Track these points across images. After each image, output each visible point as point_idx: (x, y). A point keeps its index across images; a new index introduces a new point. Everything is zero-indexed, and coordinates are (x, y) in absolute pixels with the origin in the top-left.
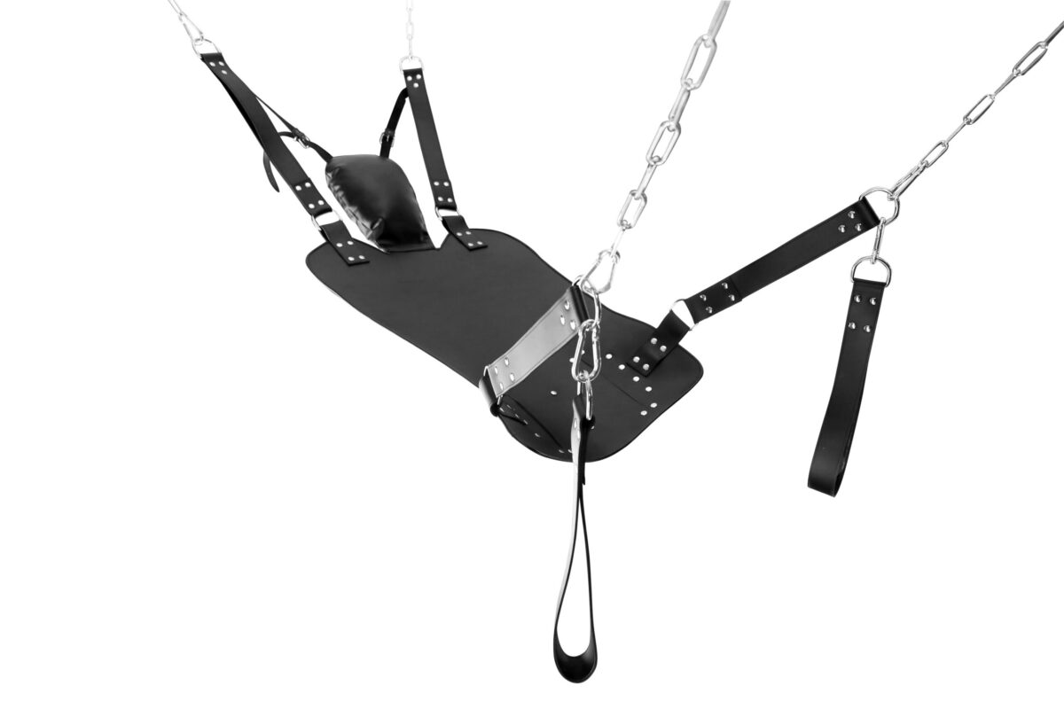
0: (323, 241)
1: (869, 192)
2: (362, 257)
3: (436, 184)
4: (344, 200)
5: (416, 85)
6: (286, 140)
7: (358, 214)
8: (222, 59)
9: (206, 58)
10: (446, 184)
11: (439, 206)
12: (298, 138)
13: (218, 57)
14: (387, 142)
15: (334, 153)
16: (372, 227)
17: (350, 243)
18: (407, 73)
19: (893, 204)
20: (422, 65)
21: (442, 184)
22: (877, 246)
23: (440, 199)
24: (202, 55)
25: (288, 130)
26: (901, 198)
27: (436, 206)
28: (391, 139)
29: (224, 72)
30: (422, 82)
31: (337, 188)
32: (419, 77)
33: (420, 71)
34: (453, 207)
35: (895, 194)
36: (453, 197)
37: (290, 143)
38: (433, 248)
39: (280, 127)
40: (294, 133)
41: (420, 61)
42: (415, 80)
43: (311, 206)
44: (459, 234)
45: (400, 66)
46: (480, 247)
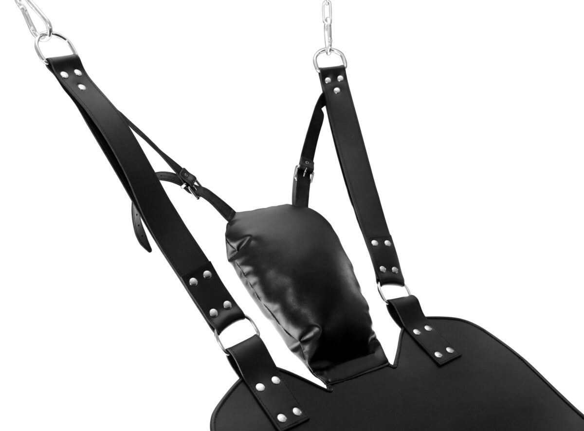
0: (234, 378)
2: (297, 410)
3: (374, 242)
4: (257, 289)
5: (337, 90)
6: (169, 187)
7: (279, 316)
8: (79, 65)
9: (55, 65)
10: (387, 242)
11: (382, 280)
12: (188, 185)
13: (73, 63)
15: (238, 207)
16: (301, 337)
17: (276, 380)
18: (324, 73)
20: (344, 61)
21: (381, 243)
23: (383, 270)
24: (48, 60)
25: (170, 170)
27: (378, 281)
29: (82, 87)
30: (345, 86)
31: (247, 269)
32: (340, 78)
33: (341, 70)
34: (399, 280)
37: (174, 192)
38: (389, 365)
39: (159, 165)
40: (181, 177)
41: (342, 55)
42: (335, 82)
43: (213, 311)
44: (416, 332)
45: (315, 63)
46: (451, 360)
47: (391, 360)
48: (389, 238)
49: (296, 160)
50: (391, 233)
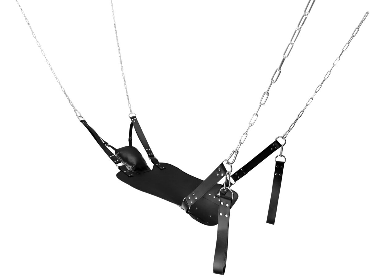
0: (119, 171)
1: (277, 138)
2: (132, 175)
4: (123, 160)
5: (135, 121)
7: (127, 165)
11: (150, 156)
14: (130, 141)
15: (116, 148)
16: (132, 168)
17: (128, 171)
18: (131, 118)
19: (284, 140)
20: (135, 115)
21: (148, 149)
22: (282, 152)
23: (149, 154)
26: (286, 139)
28: (131, 140)
29: (87, 125)
30: (136, 120)
32: (135, 119)
33: (135, 117)
34: (153, 156)
35: (283, 138)
36: (152, 153)
38: (151, 170)
41: (135, 114)
42: (134, 120)
43: (115, 161)
44: (157, 165)
45: (129, 116)
46: (164, 169)
47: (151, 169)
48: (150, 148)
49: (128, 137)
50: (150, 147)
